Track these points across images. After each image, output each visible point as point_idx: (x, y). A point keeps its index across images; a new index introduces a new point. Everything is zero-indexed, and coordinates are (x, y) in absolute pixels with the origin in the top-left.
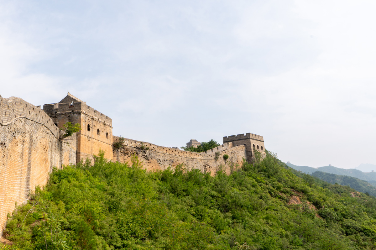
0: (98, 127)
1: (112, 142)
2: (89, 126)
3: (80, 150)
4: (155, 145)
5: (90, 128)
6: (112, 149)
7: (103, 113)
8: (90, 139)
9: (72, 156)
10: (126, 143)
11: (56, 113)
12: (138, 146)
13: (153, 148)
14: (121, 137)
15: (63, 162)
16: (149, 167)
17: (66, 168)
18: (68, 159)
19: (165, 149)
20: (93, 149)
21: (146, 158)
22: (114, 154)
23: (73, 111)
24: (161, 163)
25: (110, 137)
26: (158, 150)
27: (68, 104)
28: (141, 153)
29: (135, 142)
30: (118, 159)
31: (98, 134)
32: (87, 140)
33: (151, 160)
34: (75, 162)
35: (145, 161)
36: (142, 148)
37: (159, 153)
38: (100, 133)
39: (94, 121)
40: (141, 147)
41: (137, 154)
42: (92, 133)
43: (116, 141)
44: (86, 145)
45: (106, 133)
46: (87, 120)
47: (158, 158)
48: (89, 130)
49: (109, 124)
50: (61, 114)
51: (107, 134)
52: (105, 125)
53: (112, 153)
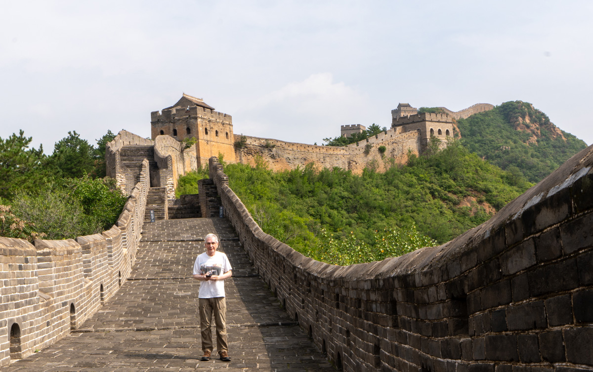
0: (216, 128)
1: (233, 142)
2: (206, 129)
3: (199, 155)
4: (283, 142)
5: (208, 131)
6: (233, 149)
7: (220, 112)
8: (209, 143)
9: (193, 162)
10: (248, 142)
11: (174, 118)
12: (263, 144)
13: (280, 145)
14: (243, 135)
15: (186, 169)
16: (277, 166)
17: (189, 174)
18: (190, 166)
19: (295, 145)
20: (213, 152)
21: (273, 157)
22: (236, 155)
23: (190, 116)
24: (291, 161)
25: (231, 137)
26: (286, 147)
27: (184, 109)
28: (267, 151)
29: (259, 139)
30: (240, 159)
31: (216, 136)
32: (206, 144)
33: (279, 159)
34: (196, 167)
35: (271, 160)
36: (268, 146)
37: (288, 151)
38: (219, 134)
39: (211, 123)
40: (266, 145)
41: (262, 153)
42: (210, 136)
43: (238, 140)
44: (205, 149)
45: (225, 133)
46: (204, 124)
47: (286, 156)
48: (207, 133)
49: (228, 123)
50: (179, 120)
51: (227, 134)
52: (223, 124)
53: (234, 153)
